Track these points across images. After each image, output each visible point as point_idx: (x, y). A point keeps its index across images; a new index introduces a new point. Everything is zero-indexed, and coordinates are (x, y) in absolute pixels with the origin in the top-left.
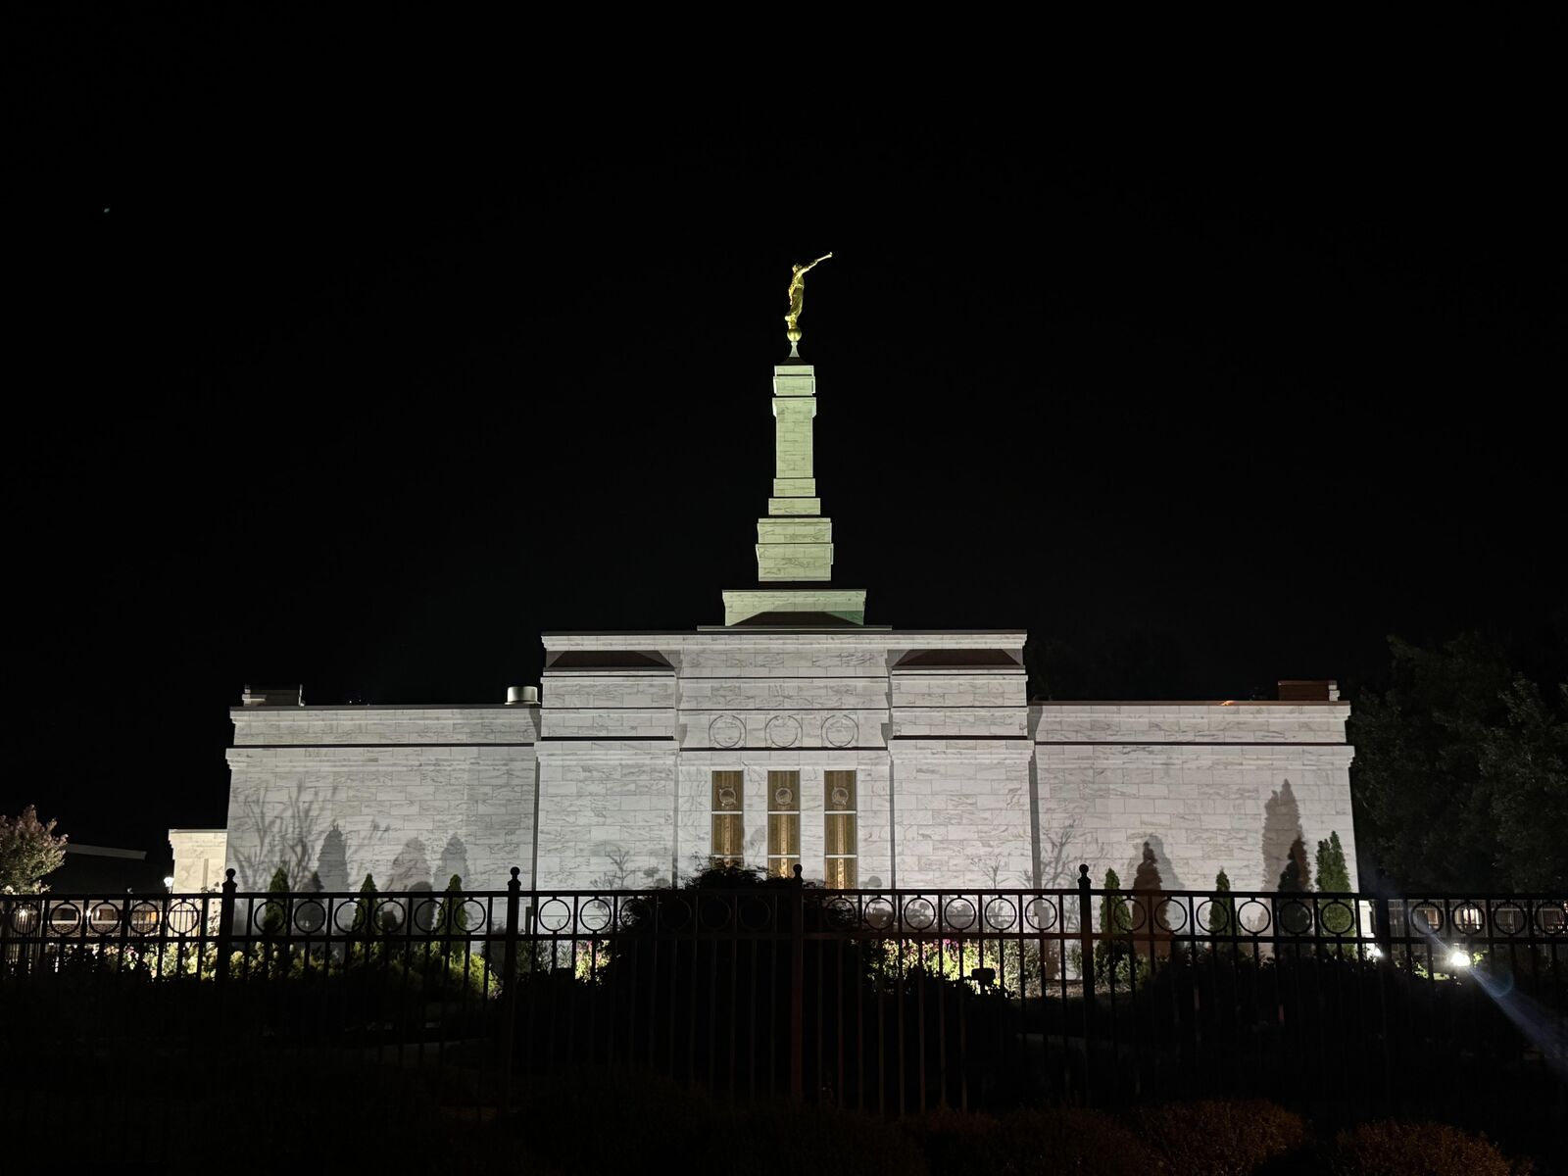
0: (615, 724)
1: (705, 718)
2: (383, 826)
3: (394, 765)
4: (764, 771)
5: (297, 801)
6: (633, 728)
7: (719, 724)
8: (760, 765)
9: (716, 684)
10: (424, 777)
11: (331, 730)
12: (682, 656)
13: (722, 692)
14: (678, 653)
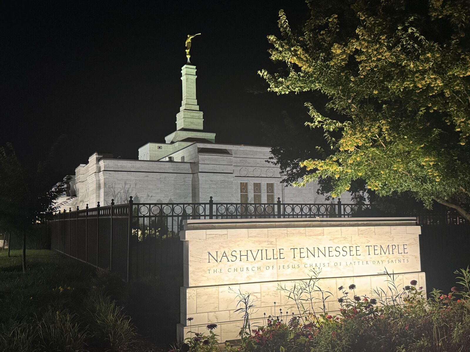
0: (218, 169)
1: (239, 168)
2: (150, 196)
3: (153, 178)
4: (253, 183)
5: (125, 188)
6: (223, 170)
7: (242, 170)
8: (252, 181)
9: (241, 159)
10: (161, 182)
11: (133, 167)
12: (232, 151)
13: (242, 161)
14: (231, 150)
